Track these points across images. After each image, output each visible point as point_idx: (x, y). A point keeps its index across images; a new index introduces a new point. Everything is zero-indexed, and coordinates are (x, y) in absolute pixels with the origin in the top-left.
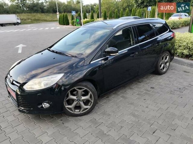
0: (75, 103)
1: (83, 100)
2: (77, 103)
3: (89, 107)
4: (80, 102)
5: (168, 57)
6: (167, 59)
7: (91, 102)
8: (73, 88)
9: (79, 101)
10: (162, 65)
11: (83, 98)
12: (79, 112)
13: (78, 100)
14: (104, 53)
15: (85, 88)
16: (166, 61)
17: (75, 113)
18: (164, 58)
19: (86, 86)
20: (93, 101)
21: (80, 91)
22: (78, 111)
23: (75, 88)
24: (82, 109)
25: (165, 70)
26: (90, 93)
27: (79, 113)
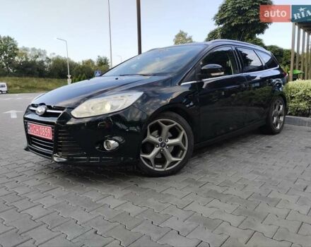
0: (156, 150)
1: (170, 145)
2: (160, 150)
3: (179, 160)
4: (164, 148)
5: (281, 106)
6: (281, 109)
7: (184, 150)
8: (155, 121)
10: (275, 118)
12: (162, 168)
13: (161, 144)
15: (176, 123)
16: (279, 112)
18: (277, 107)
20: (186, 148)
21: (166, 128)
22: (160, 166)
23: (159, 121)
24: (168, 163)
25: (278, 127)
26: (183, 132)
27: (163, 170)
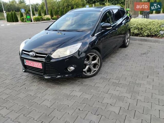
0: (87, 67)
1: (93, 64)
2: (89, 67)
3: (97, 69)
6: (129, 35)
9: (91, 65)
10: (126, 40)
11: (93, 62)
14: (101, 28)
16: (128, 37)
17: (88, 75)
18: (127, 35)
19: (95, 53)
20: (99, 64)
21: (91, 57)
22: (89, 73)
23: (88, 54)
24: (92, 72)
25: (127, 44)
26: (98, 58)
27: (91, 75)
